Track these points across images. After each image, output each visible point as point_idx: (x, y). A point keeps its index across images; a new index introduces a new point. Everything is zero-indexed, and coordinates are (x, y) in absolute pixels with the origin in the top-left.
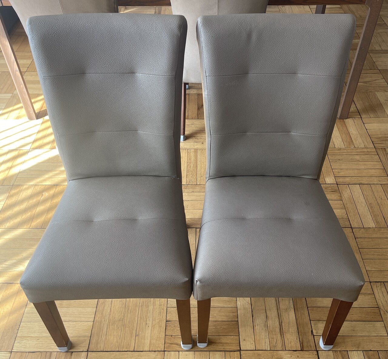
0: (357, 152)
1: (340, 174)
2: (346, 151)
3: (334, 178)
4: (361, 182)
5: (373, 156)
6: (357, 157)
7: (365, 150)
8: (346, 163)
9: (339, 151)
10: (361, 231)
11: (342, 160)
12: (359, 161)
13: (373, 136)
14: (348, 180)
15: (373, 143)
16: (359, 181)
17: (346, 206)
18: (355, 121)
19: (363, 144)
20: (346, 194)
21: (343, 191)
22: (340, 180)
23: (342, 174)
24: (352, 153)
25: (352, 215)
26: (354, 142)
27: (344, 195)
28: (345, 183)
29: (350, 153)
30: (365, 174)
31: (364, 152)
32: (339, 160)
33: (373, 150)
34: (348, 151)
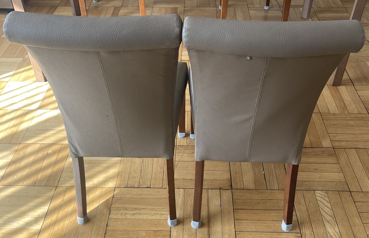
0: (351, 118)
1: (336, 138)
2: (340, 116)
3: (330, 142)
4: (357, 146)
5: (367, 121)
6: (352, 123)
7: (359, 116)
8: (341, 128)
9: (334, 116)
10: (359, 195)
11: (337, 124)
12: (353, 126)
13: (366, 102)
14: (343, 144)
15: (366, 109)
16: (355, 145)
17: (343, 169)
18: (348, 88)
19: (356, 110)
20: (343, 158)
21: (339, 155)
22: (337, 144)
23: (337, 138)
24: (346, 118)
25: (350, 178)
26: (348, 108)
27: (340, 159)
28: (341, 147)
29: (344, 118)
30: (360, 139)
31: (358, 117)
32: (334, 124)
33: (367, 116)
34: (343, 116)
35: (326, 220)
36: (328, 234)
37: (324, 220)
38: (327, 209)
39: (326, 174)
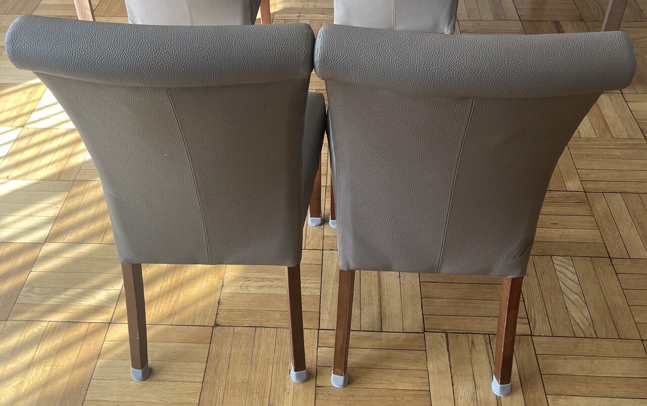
0: (617, 145)
1: (590, 176)
2: (598, 142)
3: (579, 182)
4: (623, 189)
5: (642, 151)
6: (617, 153)
7: (630, 142)
8: (599, 160)
9: (587, 143)
10: (625, 263)
11: (592, 155)
12: (619, 157)
13: (643, 121)
14: (602, 185)
15: (642, 132)
16: (621, 188)
17: (600, 224)
18: (613, 98)
19: (625, 132)
20: (600, 207)
21: (594, 203)
22: (591, 186)
23: (592, 176)
24: (608, 146)
25: (611, 238)
26: (611, 129)
27: (596, 209)
28: (598, 190)
29: (605, 146)
30: (630, 178)
31: (628, 144)
32: (588, 155)
33: (642, 142)
34: (602, 142)
35: (570, 300)
36: (572, 320)
37: (567, 300)
38: (571, 284)
39: (572, 231)
